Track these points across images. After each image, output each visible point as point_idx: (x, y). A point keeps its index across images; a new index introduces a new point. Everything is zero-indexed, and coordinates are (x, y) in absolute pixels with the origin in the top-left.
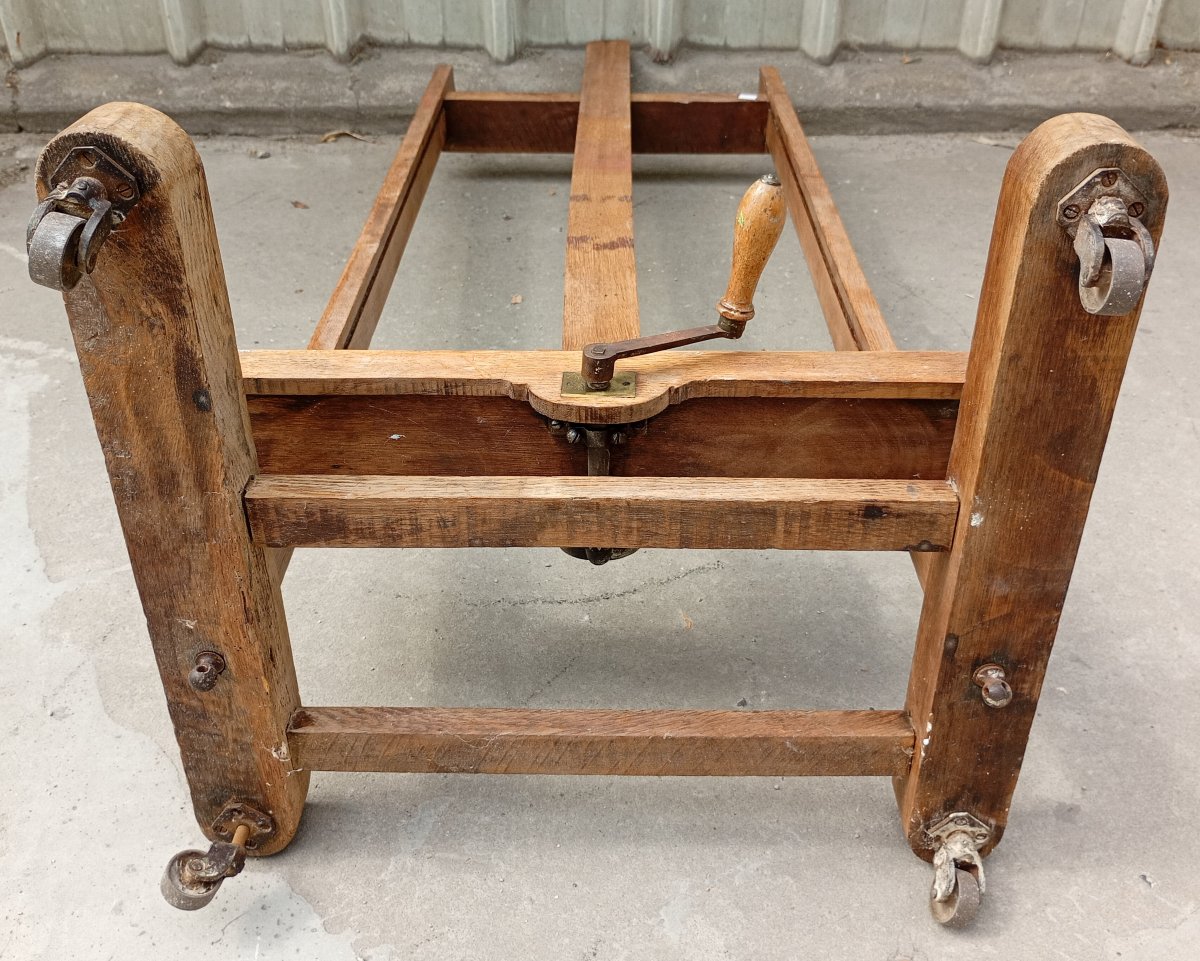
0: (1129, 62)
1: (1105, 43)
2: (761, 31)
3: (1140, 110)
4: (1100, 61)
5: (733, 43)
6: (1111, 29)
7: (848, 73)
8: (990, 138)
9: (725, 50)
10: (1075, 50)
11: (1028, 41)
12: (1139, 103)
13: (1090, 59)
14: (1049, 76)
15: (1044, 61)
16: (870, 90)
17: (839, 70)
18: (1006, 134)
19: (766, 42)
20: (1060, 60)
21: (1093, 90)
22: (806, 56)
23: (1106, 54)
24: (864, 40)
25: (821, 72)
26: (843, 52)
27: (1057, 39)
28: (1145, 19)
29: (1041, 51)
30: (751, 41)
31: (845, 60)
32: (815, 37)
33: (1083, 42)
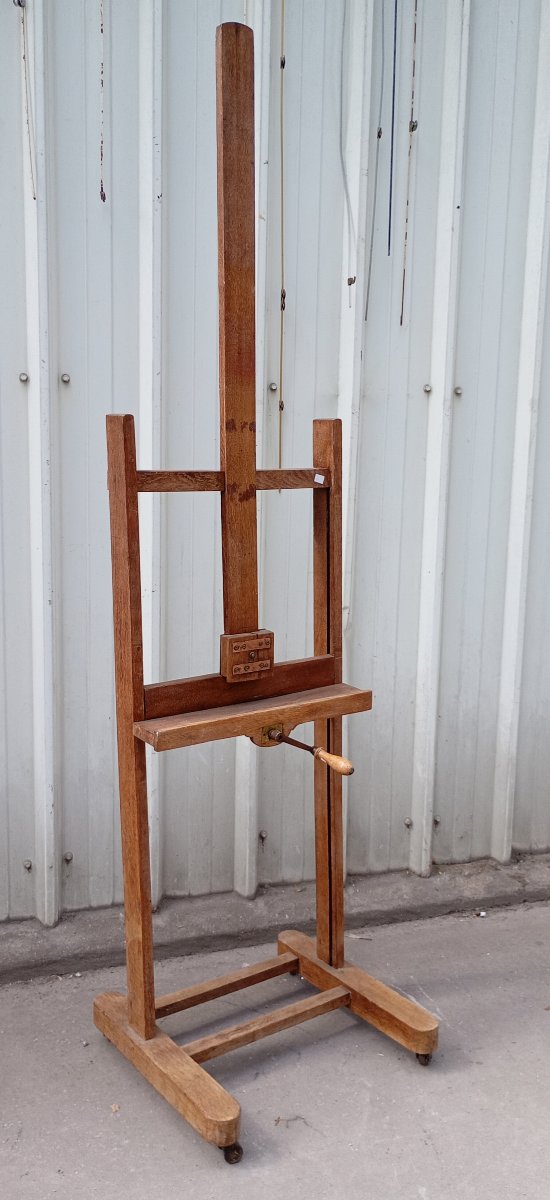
0: (420, 876)
1: (404, 866)
2: (211, 884)
3: (433, 905)
4: (403, 877)
5: (194, 893)
6: (406, 857)
7: (266, 904)
8: (355, 934)
9: (190, 898)
10: (389, 872)
11: (363, 870)
12: (432, 901)
13: (398, 876)
14: (379, 890)
15: (374, 881)
16: (282, 913)
17: (261, 902)
18: (363, 929)
19: (214, 889)
20: (383, 879)
21: (405, 896)
22: (239, 895)
23: (406, 872)
24: (270, 881)
25: (250, 904)
26: (261, 889)
27: (378, 867)
28: (424, 852)
29: (370, 875)
30: (205, 890)
31: (262, 895)
32: (244, 884)
33: (392, 867)
